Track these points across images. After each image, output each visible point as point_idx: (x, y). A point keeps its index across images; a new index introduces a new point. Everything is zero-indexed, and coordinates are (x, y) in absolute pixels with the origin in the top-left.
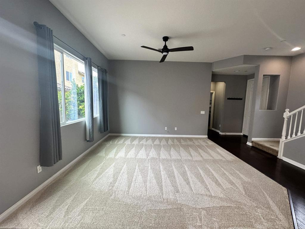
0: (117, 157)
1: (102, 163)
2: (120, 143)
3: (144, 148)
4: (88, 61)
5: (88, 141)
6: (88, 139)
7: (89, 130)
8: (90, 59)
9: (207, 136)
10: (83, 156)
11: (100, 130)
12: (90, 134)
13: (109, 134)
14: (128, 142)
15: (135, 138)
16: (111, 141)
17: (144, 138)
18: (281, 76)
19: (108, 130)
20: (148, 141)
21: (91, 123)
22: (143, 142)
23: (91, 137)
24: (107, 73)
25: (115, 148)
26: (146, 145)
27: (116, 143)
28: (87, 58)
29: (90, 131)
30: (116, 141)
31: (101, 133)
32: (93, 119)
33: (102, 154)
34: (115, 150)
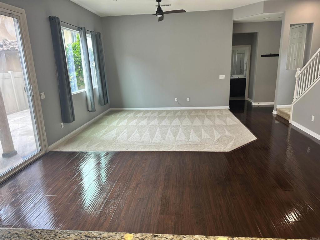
0: (119, 125)
1: (106, 129)
2: (122, 116)
3: (147, 119)
4: (83, 31)
5: (90, 111)
6: (90, 109)
7: (91, 100)
8: (84, 28)
9: (228, 107)
10: (88, 125)
11: (100, 102)
12: (91, 104)
13: (110, 109)
14: (131, 115)
15: (140, 111)
16: (113, 115)
17: (149, 111)
18: (314, 24)
19: (108, 103)
20: (154, 114)
21: (91, 93)
22: (149, 115)
23: (93, 107)
24: (101, 36)
25: (117, 120)
26: (150, 117)
27: (118, 116)
28: (82, 27)
29: (91, 102)
30: (119, 114)
31: (101, 106)
32: (93, 90)
33: (105, 123)
34: (117, 121)
